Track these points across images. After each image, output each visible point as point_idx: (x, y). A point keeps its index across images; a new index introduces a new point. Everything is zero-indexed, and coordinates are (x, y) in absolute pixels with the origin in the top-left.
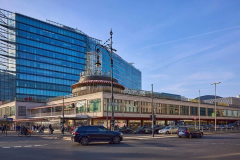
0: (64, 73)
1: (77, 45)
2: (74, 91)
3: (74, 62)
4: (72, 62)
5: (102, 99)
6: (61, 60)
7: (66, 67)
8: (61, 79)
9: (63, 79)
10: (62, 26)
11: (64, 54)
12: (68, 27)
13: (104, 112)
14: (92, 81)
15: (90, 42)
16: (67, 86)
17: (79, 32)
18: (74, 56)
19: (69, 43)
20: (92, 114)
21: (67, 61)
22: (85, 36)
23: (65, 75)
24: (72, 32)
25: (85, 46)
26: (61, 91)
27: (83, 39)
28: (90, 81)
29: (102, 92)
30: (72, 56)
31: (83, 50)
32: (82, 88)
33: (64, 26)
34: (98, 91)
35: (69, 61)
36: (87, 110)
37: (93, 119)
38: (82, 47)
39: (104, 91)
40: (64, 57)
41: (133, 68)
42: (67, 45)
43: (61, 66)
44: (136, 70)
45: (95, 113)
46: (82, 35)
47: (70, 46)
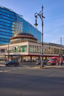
0: (4, 32)
1: (10, 18)
2: (11, 41)
3: (9, 27)
4: (8, 26)
5: (28, 46)
6: (2, 25)
7: (5, 29)
8: (2, 35)
9: (4, 35)
10: (3, 7)
11: (4, 22)
12: (6, 8)
13: (29, 52)
14: (21, 36)
15: (17, 16)
16: (5, 38)
17: (11, 11)
18: (9, 23)
19: (6, 16)
20: (21, 53)
21: (5, 26)
22: (15, 13)
23: (4, 33)
24: (8, 10)
25: (15, 18)
26: (2, 41)
27: (14, 15)
28: (20, 36)
29: (28, 42)
30: (8, 23)
31: (13, 20)
32: (16, 40)
33: (4, 7)
34: (26, 41)
35: (6, 26)
36: (19, 51)
37: (22, 56)
38: (13, 18)
39: (29, 41)
40: (4, 24)
41: (38, 30)
42: (6, 17)
43: (2, 28)
44: (39, 31)
45: (23, 53)
46: (13, 12)
47: (7, 18)
